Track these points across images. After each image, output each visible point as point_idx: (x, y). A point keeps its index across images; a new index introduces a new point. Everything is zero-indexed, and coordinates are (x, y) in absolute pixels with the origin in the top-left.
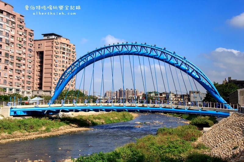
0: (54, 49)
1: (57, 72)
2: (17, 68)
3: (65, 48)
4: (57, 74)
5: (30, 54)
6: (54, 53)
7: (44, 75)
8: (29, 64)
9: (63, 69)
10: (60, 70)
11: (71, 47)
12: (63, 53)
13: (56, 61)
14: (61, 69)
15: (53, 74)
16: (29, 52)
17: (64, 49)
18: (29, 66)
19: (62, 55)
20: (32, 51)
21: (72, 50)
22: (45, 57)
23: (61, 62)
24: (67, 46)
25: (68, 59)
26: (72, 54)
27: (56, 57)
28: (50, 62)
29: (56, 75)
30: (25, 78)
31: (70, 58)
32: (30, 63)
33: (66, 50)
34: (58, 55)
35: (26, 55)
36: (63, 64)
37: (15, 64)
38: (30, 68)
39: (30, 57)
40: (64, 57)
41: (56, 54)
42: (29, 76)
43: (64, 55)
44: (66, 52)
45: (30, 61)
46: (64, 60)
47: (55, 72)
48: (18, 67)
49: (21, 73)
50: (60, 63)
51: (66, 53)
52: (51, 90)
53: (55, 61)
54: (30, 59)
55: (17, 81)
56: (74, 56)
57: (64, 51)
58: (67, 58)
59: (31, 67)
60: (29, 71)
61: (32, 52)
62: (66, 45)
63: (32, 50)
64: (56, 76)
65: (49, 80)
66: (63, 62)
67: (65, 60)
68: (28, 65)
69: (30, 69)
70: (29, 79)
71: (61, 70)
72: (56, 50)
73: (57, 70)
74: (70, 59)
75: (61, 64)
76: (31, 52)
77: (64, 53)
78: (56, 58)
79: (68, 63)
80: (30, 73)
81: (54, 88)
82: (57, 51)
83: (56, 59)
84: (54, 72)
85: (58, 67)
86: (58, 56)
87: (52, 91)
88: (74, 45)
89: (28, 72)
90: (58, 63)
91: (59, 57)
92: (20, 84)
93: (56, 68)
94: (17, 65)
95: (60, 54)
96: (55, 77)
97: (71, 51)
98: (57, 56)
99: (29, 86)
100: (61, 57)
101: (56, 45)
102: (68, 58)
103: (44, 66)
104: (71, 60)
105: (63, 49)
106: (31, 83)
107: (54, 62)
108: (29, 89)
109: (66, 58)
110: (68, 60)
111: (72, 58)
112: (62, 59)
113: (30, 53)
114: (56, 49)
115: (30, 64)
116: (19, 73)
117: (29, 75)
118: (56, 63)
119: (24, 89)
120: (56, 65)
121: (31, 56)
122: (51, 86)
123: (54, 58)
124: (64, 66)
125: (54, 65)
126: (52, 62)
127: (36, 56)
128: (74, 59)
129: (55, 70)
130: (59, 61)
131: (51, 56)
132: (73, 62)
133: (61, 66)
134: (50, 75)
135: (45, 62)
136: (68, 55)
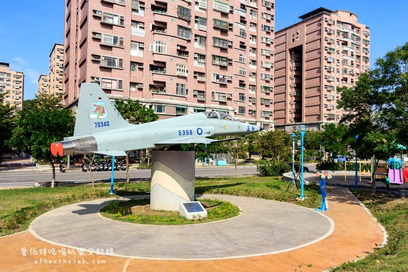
0: (325, 34)
1: (332, 84)
2: (218, 52)
3: (347, 33)
4: (331, 87)
5: (267, 39)
6: (325, 44)
7: (305, 93)
8: (264, 59)
9: (345, 76)
10: (338, 79)
11: (361, 30)
12: (343, 44)
13: (329, 60)
14: (341, 78)
15: (324, 87)
16: (264, 34)
17: (345, 34)
18: (265, 65)
19: (341, 48)
20: (272, 31)
21: (363, 37)
22: (305, 57)
23: (340, 62)
24: (353, 29)
25: (355, 57)
26: (364, 46)
27: (329, 51)
28: (316, 64)
29: (329, 88)
30: (256, 93)
31: (359, 54)
32: (268, 57)
33: (350, 37)
34: (332, 46)
35: (257, 41)
36: (345, 67)
37: (210, 41)
38: (268, 69)
39: (268, 45)
40: (345, 52)
41: (329, 46)
42: (266, 88)
43: (345, 48)
44: (349, 41)
45: (268, 55)
46: (345, 58)
47: (328, 84)
48: (219, 50)
49: (229, 67)
50: (338, 64)
51: (349, 44)
52: (320, 122)
53: (327, 59)
54: (268, 48)
55: (217, 88)
56: (367, 49)
57: (345, 40)
58: (352, 55)
59: (269, 66)
60: (266, 77)
61: (272, 33)
62: (350, 27)
63: (271, 29)
64: (330, 91)
65: (316, 101)
66: (345, 61)
67: (350, 59)
68: (264, 63)
69: (267, 73)
70: (267, 94)
71: (340, 80)
72: (328, 37)
73: (331, 79)
74: (358, 57)
75: (341, 67)
76: (268, 33)
77: (345, 44)
78: (328, 53)
79: (355, 65)
80: (267, 82)
81: (325, 117)
82: (332, 40)
83: (328, 56)
84: (325, 82)
85: (334, 72)
86: (334, 50)
87: (322, 123)
88: (367, 28)
89: (264, 78)
90: (333, 65)
91: (336, 51)
92: (227, 96)
93: (328, 74)
94: (217, 45)
95: (338, 46)
96: (328, 93)
97: (362, 40)
98: (330, 49)
99: (267, 109)
100: (340, 52)
101: (329, 27)
102: (355, 54)
103: (305, 75)
104: (362, 58)
105: (343, 35)
106: (271, 103)
107: (325, 63)
108: (267, 118)
109: (349, 54)
110: (354, 59)
111: (364, 55)
112: (341, 57)
113: (268, 36)
114: (328, 34)
115: (268, 60)
116: (223, 68)
117: (267, 85)
118: (328, 65)
119: (255, 117)
120: (330, 68)
121: (269, 43)
122: (319, 113)
123: (325, 53)
124: (346, 71)
125: (324, 69)
126: (320, 63)
127: (289, 58)
128: (368, 56)
129: (328, 80)
130: (335, 60)
131: (318, 51)
132: (366, 62)
133: (341, 71)
134: (317, 90)
135: (305, 66)
136: (355, 48)
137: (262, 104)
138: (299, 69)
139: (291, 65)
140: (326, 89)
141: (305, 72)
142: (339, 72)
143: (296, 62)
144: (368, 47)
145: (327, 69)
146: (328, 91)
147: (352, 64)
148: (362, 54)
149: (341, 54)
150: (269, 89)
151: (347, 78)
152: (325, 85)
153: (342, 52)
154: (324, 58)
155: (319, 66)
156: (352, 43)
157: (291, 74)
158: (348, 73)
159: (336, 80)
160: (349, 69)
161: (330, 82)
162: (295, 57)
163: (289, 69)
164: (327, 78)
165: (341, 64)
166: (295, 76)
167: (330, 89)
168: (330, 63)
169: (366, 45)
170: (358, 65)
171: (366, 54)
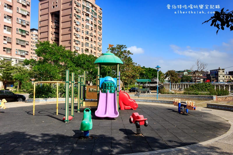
0: (74, 5)
1: (79, 39)
4: (78, 41)
6: (74, 12)
8: (20, 7)
9: (87, 36)
10: (83, 37)
11: (97, 9)
12: (86, 15)
13: (77, 23)
14: (85, 37)
15: (73, 40)
17: (88, 9)
18: (21, 12)
19: (85, 18)
21: (98, 14)
22: (61, 19)
23: (84, 26)
24: (92, 7)
25: (93, 25)
26: (99, 19)
27: (77, 17)
28: (68, 25)
30: (12, 34)
31: (96, 24)
32: (24, 6)
33: (90, 12)
34: (79, 14)
36: (87, 30)
38: (24, 16)
40: (87, 20)
41: (77, 14)
42: (22, 31)
43: (88, 18)
44: (90, 14)
45: (25, 4)
46: (88, 24)
47: (76, 39)
50: (83, 28)
57: (88, 13)
59: (25, 14)
60: (22, 22)
62: (91, 5)
64: (77, 44)
66: (87, 26)
67: (90, 26)
68: (20, 10)
70: (23, 36)
71: (84, 38)
72: (77, 7)
73: (78, 36)
75: (85, 30)
77: (88, 15)
79: (93, 31)
80: (23, 26)
82: (79, 10)
83: (76, 20)
84: (74, 38)
85: (80, 32)
86: (80, 17)
88: (101, 9)
90: (80, 27)
93: (76, 33)
95: (83, 15)
96: (76, 46)
97: (97, 16)
99: (23, 49)
102: (93, 23)
103: (61, 32)
104: (97, 26)
105: (86, 9)
106: (27, 44)
107: (74, 25)
108: (22, 56)
109: (90, 22)
110: (93, 27)
111: (99, 25)
112: (85, 23)
114: (76, 5)
117: (23, 29)
119: (10, 54)
120: (78, 29)
123: (74, 18)
124: (88, 33)
125: (73, 29)
126: (71, 25)
127: (50, 19)
128: (101, 26)
129: (76, 36)
130: (81, 25)
131: (69, 16)
132: (100, 30)
133: (85, 33)
134: (69, 43)
135: (61, 25)
136: (94, 20)
137: (17, 44)
138: (57, 28)
139: (52, 24)
140: (75, 43)
141: (61, 30)
142: (83, 33)
143: (55, 22)
144: (101, 21)
145: (75, 29)
146: (76, 44)
147: (92, 29)
148: (98, 25)
149: (85, 21)
150: (25, 33)
151: (88, 38)
152: (74, 40)
153: (86, 20)
154: (74, 21)
155: (70, 26)
156: (92, 16)
157: (52, 30)
158: (89, 34)
159: (81, 37)
160: (90, 32)
161: (77, 38)
162: (55, 19)
163: (50, 27)
164: (75, 35)
165: (85, 28)
166: (55, 32)
167: (77, 43)
168: (77, 25)
169: (100, 19)
170: (95, 31)
171: (100, 25)
